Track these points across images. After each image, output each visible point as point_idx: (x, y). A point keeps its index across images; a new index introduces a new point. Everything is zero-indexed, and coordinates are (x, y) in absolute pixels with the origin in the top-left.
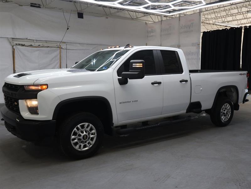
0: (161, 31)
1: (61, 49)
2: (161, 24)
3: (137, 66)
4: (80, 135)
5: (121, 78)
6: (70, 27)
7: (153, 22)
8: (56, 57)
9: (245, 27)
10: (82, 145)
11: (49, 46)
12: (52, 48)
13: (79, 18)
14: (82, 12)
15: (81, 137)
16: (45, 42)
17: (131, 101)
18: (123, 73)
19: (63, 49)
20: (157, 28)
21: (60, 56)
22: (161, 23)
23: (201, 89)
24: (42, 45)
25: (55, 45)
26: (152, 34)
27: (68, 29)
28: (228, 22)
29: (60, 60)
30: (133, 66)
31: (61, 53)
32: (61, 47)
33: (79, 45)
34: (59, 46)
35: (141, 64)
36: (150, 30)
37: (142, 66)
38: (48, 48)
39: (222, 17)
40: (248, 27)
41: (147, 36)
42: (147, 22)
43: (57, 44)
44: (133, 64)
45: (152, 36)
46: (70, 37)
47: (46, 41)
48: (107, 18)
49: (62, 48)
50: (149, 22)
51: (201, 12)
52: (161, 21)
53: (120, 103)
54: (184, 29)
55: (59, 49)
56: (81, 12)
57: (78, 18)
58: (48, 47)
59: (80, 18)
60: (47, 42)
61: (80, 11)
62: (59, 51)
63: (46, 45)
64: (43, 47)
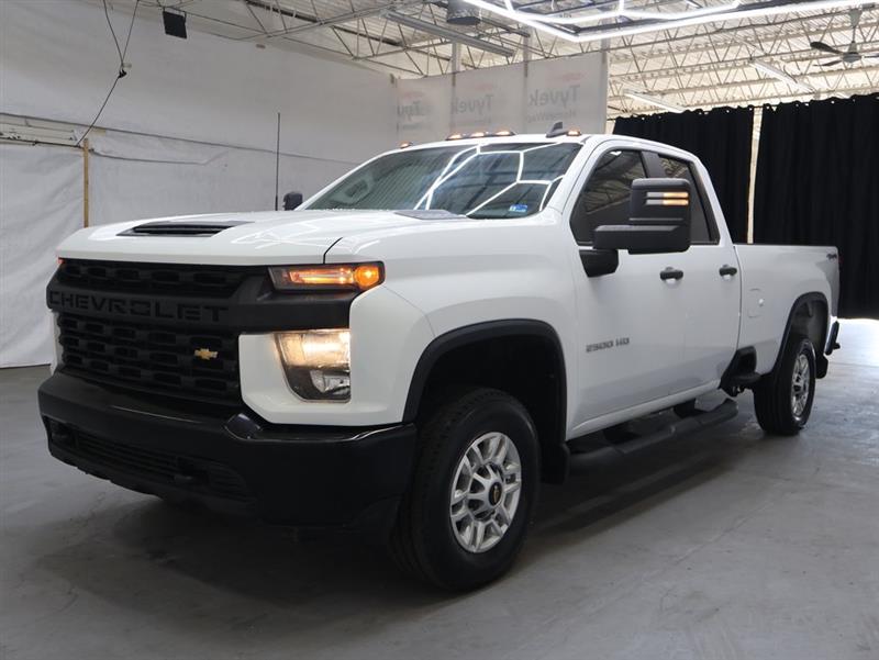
0: (454, 109)
1: (89, 155)
2: (454, 84)
3: (666, 202)
4: (477, 486)
5: (591, 248)
6: (130, 66)
7: (416, 77)
8: (68, 184)
9: (765, 106)
10: (481, 526)
11: (40, 140)
12: (55, 150)
13: (169, 36)
14: (182, 14)
15: (483, 495)
16: (23, 122)
17: (615, 343)
18: (601, 228)
19: (98, 154)
20: (438, 97)
21: (86, 182)
22: (454, 80)
23: (761, 301)
24: (11, 136)
25: (62, 136)
26: (415, 119)
27: (122, 74)
28: (663, 94)
29: (86, 200)
30: (649, 202)
31: (90, 172)
32: (92, 145)
33: (157, 143)
34: (82, 144)
35: (685, 195)
36: (406, 103)
37: (685, 202)
38: (37, 146)
39: (648, 75)
40: (774, 109)
41: (398, 127)
42: (396, 75)
43: (71, 135)
44: (650, 194)
45: (415, 127)
46: (125, 109)
47: (26, 117)
48: (262, 47)
49: (92, 151)
50: (405, 76)
51: (609, 49)
52: (454, 73)
53: (588, 350)
54: (542, 104)
55: (81, 153)
56: (177, 13)
57: (167, 33)
58: (37, 142)
59: (171, 34)
60: (31, 122)
61: (172, 7)
62: (82, 160)
63: (26, 133)
64: (15, 140)
